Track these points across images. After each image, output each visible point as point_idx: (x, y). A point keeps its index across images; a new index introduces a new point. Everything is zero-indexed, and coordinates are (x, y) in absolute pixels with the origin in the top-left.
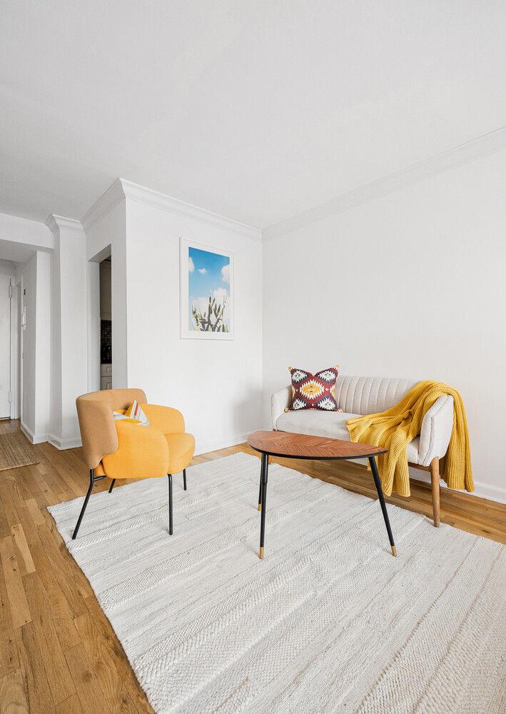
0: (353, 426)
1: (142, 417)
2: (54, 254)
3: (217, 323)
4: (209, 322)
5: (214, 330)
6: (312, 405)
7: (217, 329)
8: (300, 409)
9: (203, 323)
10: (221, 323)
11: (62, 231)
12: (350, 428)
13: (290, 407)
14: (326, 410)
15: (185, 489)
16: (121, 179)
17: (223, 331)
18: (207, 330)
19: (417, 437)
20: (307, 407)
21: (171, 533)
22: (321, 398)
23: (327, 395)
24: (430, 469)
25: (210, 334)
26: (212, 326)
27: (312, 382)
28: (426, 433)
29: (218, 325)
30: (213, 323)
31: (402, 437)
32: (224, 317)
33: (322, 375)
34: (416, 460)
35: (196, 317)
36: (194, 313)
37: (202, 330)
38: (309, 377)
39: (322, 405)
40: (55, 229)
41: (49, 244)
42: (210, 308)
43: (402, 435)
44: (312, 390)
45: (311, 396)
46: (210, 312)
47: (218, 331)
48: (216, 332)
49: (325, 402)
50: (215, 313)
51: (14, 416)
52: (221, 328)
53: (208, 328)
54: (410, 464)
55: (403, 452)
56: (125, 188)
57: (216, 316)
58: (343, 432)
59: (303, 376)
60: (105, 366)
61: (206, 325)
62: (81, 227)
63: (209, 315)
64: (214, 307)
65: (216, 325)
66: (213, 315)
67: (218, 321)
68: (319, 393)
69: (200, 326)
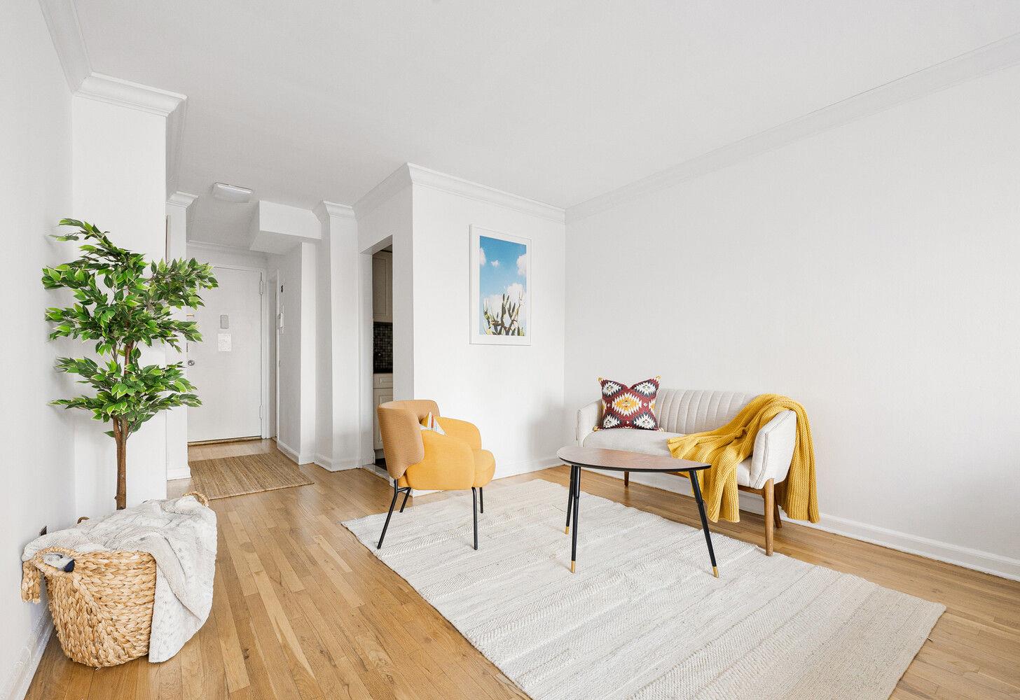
0: (676, 446)
2: (322, 247)
3: (511, 325)
4: (502, 324)
5: (507, 333)
6: (627, 423)
7: (511, 332)
8: (612, 427)
9: (496, 325)
10: (516, 325)
11: (333, 220)
12: (671, 447)
13: (601, 425)
14: (643, 428)
15: (482, 512)
17: (519, 334)
18: (500, 333)
19: (749, 457)
20: (622, 425)
21: (476, 548)
22: (638, 414)
23: (645, 411)
24: (763, 492)
25: (503, 336)
26: (505, 328)
27: (628, 396)
28: (759, 452)
29: (513, 328)
30: (507, 325)
31: (732, 456)
32: (519, 318)
33: (640, 388)
34: (747, 482)
35: (488, 318)
36: (486, 313)
37: (494, 334)
38: (623, 389)
39: (639, 422)
40: (325, 218)
42: (503, 308)
43: (731, 454)
44: (634, 404)
45: (626, 412)
46: (504, 312)
47: (513, 334)
48: (510, 336)
49: (643, 419)
50: (509, 313)
51: (266, 434)
52: (516, 331)
53: (501, 331)
54: (741, 487)
55: (732, 474)
56: (413, 175)
57: (511, 317)
58: (663, 452)
59: (616, 388)
60: (382, 377)
61: (499, 328)
62: (352, 213)
63: (502, 316)
64: (508, 306)
65: (510, 328)
66: (507, 316)
67: (512, 323)
68: (636, 408)
69: (492, 329)
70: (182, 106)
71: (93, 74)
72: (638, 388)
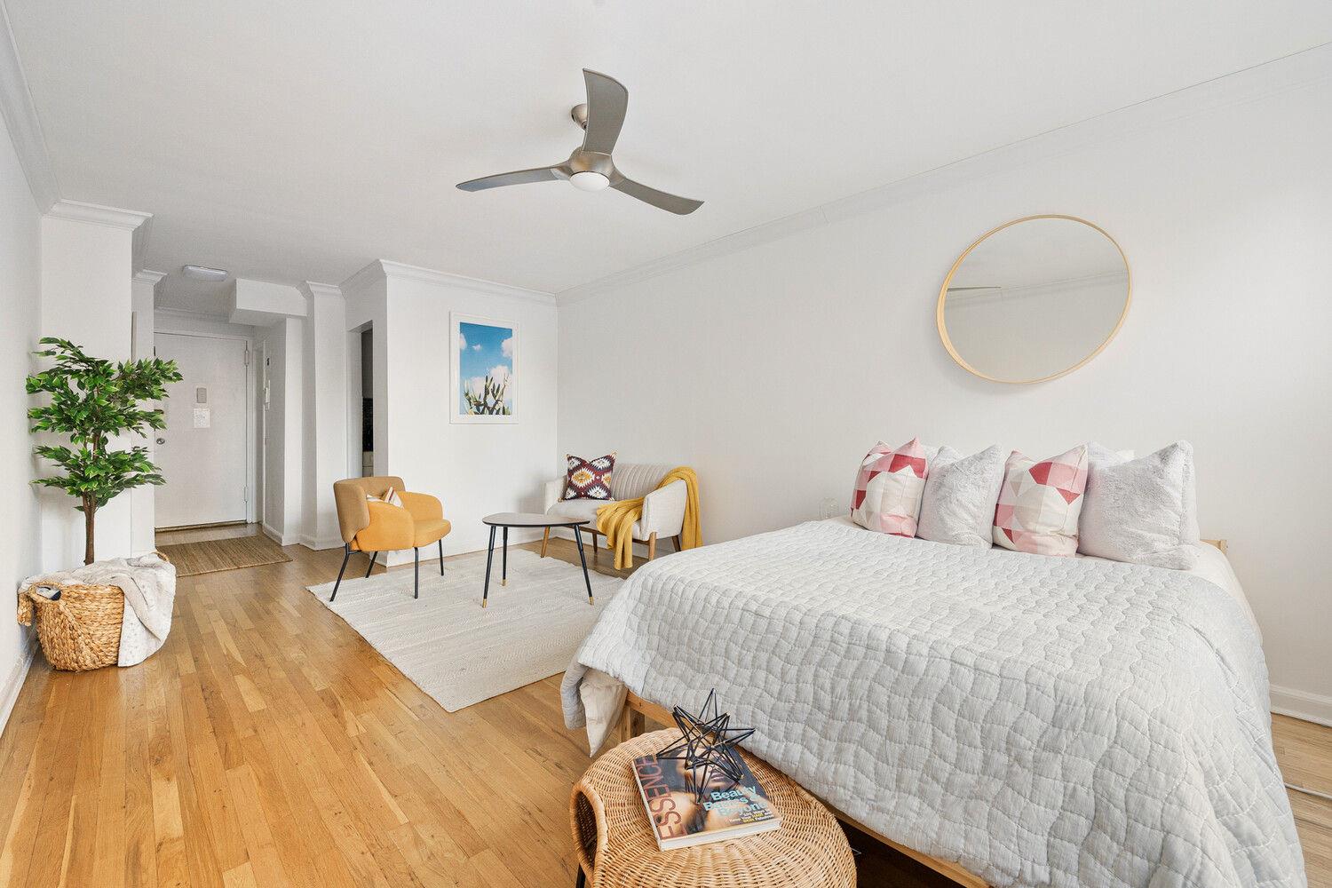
0: (602, 511)
1: (397, 502)
2: (307, 323)
3: (495, 405)
4: (485, 405)
5: (491, 413)
6: (582, 494)
7: (495, 411)
8: (572, 498)
9: (478, 405)
10: (500, 405)
11: (318, 300)
13: (564, 498)
14: (596, 498)
15: (442, 574)
16: (381, 260)
17: (504, 413)
18: (482, 413)
19: (640, 519)
20: (577, 497)
21: (416, 597)
22: (590, 486)
23: (598, 483)
24: (649, 543)
25: (486, 416)
26: (488, 408)
27: (584, 470)
29: (497, 408)
30: (491, 404)
31: (631, 518)
32: (506, 398)
33: (595, 463)
34: (638, 537)
35: (469, 400)
36: (467, 394)
37: (476, 413)
38: (583, 464)
39: (592, 493)
40: (310, 296)
41: (303, 313)
42: (486, 389)
44: (585, 478)
45: (581, 485)
46: (487, 392)
47: (497, 413)
48: (494, 416)
49: (595, 490)
50: (493, 394)
52: (501, 411)
53: (483, 410)
54: (633, 541)
55: (629, 532)
56: (386, 269)
57: (495, 397)
58: (593, 517)
59: (577, 463)
60: (367, 453)
61: (481, 408)
62: (339, 292)
63: (485, 397)
64: (491, 387)
65: (494, 408)
66: (490, 396)
67: (497, 402)
68: (589, 481)
69: (475, 409)
70: (147, 222)
71: (63, 201)
72: (594, 463)
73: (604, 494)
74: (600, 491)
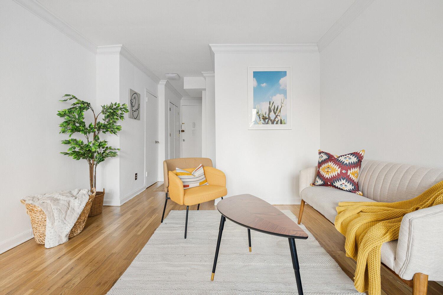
3: (275, 118)
4: (269, 118)
5: (273, 123)
6: (328, 183)
7: (275, 122)
8: (320, 185)
9: (264, 119)
10: (279, 118)
13: (314, 183)
16: (210, 45)
17: (281, 123)
18: (268, 123)
19: (395, 240)
20: (325, 184)
22: (336, 178)
23: (344, 176)
25: (270, 126)
26: (271, 120)
27: (330, 164)
28: (403, 238)
29: (277, 120)
30: (272, 118)
31: (381, 234)
35: (259, 116)
36: (258, 113)
37: (263, 124)
38: (330, 158)
39: (337, 184)
42: (270, 109)
44: (333, 170)
45: (327, 176)
46: (270, 111)
47: (277, 123)
48: (275, 125)
50: (274, 111)
52: (279, 122)
53: (268, 121)
56: (213, 49)
57: (275, 113)
59: (325, 157)
61: (267, 120)
63: (269, 114)
64: (273, 108)
65: (275, 120)
66: (272, 114)
67: (276, 117)
68: (335, 174)
69: (262, 121)
71: (98, 47)
72: (340, 158)
73: (350, 187)
74: (346, 183)
